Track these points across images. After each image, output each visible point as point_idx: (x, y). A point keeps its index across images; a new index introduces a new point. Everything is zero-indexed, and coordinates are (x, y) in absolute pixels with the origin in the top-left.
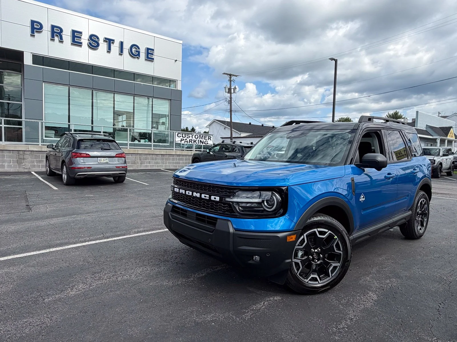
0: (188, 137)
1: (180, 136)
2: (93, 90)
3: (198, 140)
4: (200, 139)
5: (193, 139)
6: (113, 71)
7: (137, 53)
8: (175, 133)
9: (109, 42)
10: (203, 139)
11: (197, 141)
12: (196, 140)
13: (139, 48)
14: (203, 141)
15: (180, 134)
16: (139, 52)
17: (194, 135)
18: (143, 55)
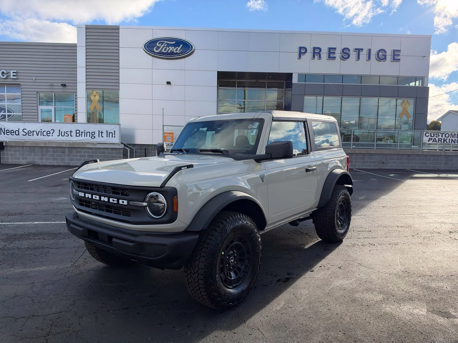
0: (438, 136)
1: (429, 136)
2: (342, 97)
3: (449, 139)
4: (452, 138)
5: (443, 138)
6: (360, 77)
7: (384, 57)
8: (422, 132)
9: (359, 51)
10: (455, 138)
11: (448, 141)
12: (447, 139)
13: (385, 52)
14: (455, 140)
15: (429, 133)
16: (385, 56)
17: (444, 134)
18: (389, 58)
